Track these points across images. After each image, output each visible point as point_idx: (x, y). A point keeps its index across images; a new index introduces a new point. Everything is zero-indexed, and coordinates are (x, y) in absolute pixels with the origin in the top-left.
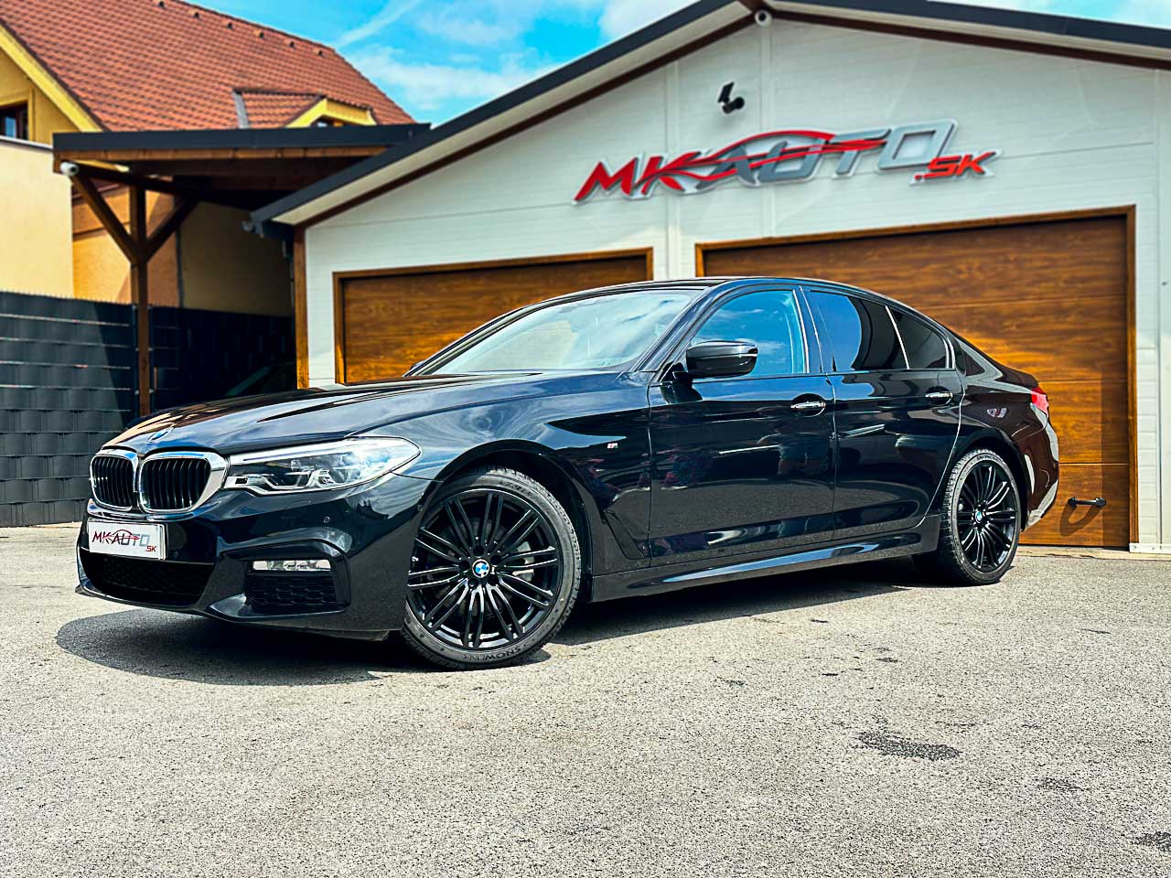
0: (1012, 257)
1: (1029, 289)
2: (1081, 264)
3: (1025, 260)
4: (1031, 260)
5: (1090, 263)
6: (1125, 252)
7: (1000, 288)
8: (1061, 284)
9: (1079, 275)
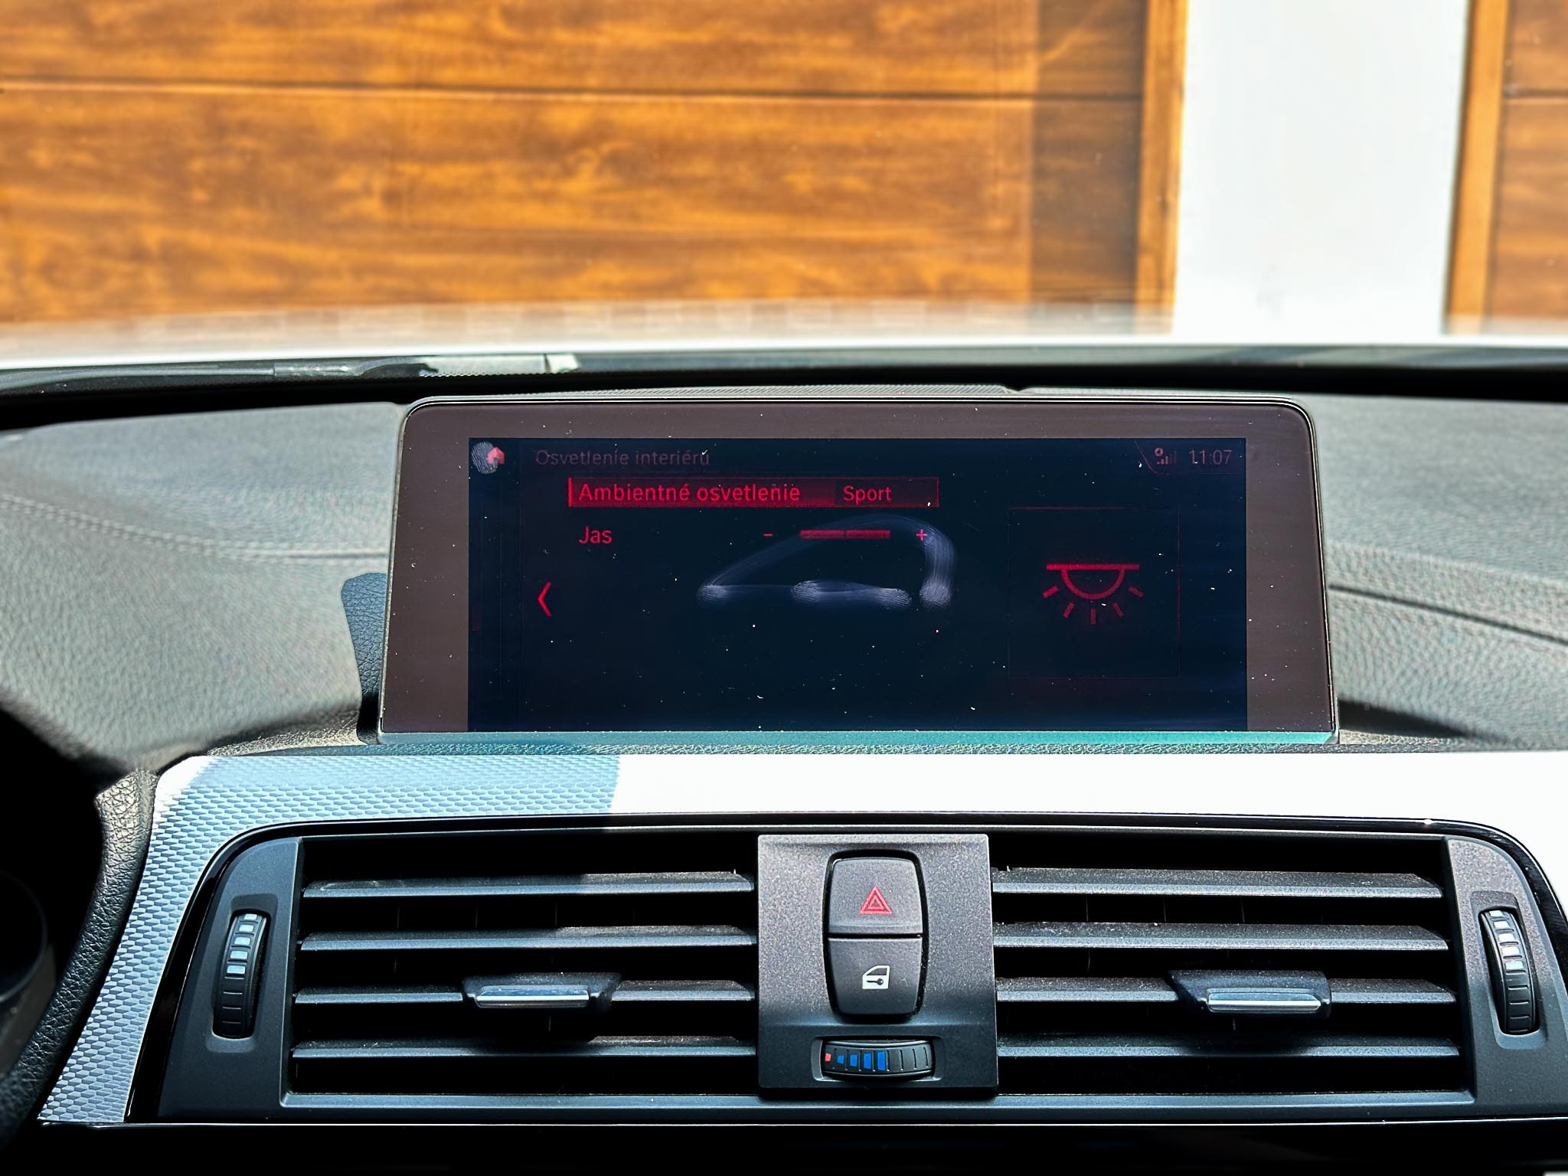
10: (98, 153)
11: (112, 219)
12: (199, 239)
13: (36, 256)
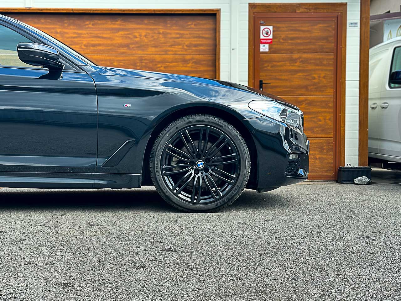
0: (161, 31)
1: (169, 48)
2: (194, 37)
3: (168, 33)
4: (171, 34)
5: (199, 37)
6: (216, 33)
7: (156, 47)
8: (185, 47)
9: (194, 43)
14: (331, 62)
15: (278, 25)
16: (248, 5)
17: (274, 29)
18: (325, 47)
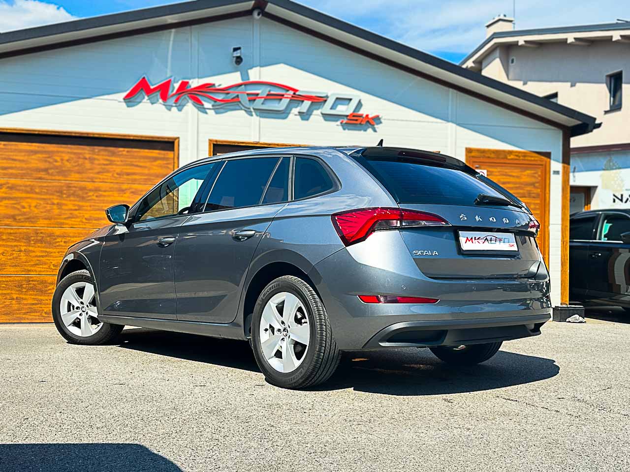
10: (47, 190)
11: (50, 199)
12: (64, 202)
13: (34, 204)
14: (537, 207)
15: (491, 169)
16: (464, 150)
17: (489, 173)
18: (532, 192)
